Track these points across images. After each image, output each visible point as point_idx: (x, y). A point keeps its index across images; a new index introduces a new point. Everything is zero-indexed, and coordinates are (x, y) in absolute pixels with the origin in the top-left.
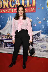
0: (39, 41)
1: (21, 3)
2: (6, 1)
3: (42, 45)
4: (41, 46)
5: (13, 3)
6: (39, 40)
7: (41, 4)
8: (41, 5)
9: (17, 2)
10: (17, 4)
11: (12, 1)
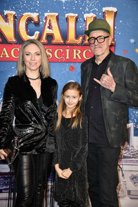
0: (126, 162)
1: (64, 28)
2: (7, 16)
3: (135, 174)
4: (133, 178)
5: (32, 26)
6: (125, 157)
7: (134, 37)
8: (132, 41)
9: (47, 25)
10: (47, 31)
11: (30, 20)
